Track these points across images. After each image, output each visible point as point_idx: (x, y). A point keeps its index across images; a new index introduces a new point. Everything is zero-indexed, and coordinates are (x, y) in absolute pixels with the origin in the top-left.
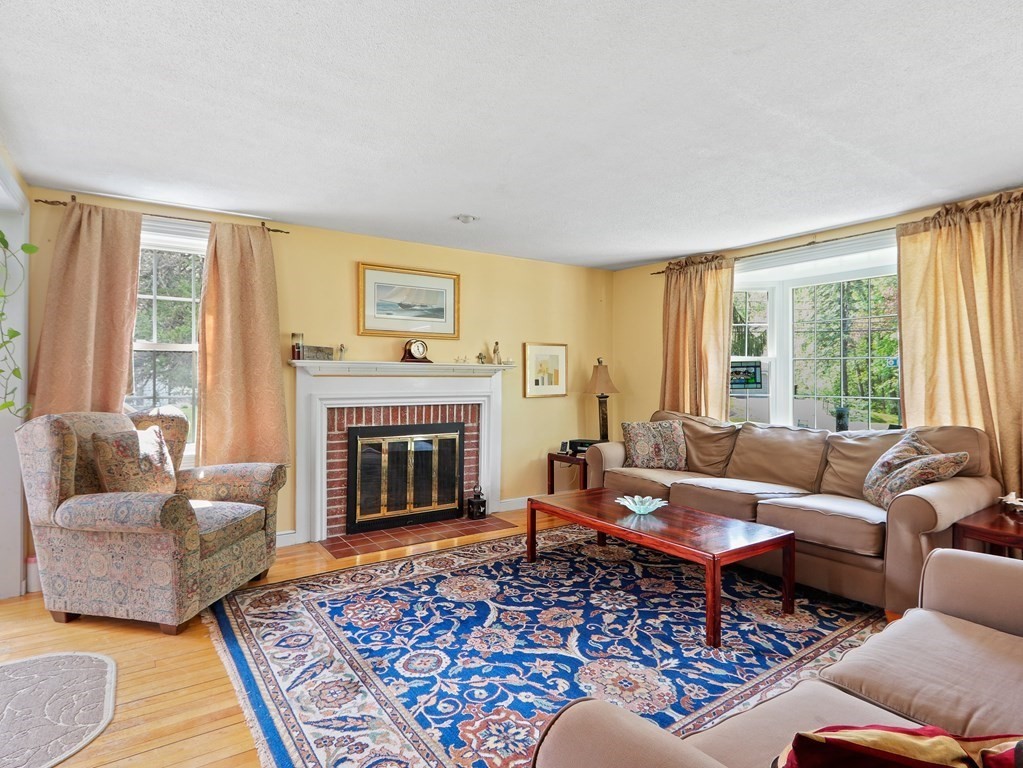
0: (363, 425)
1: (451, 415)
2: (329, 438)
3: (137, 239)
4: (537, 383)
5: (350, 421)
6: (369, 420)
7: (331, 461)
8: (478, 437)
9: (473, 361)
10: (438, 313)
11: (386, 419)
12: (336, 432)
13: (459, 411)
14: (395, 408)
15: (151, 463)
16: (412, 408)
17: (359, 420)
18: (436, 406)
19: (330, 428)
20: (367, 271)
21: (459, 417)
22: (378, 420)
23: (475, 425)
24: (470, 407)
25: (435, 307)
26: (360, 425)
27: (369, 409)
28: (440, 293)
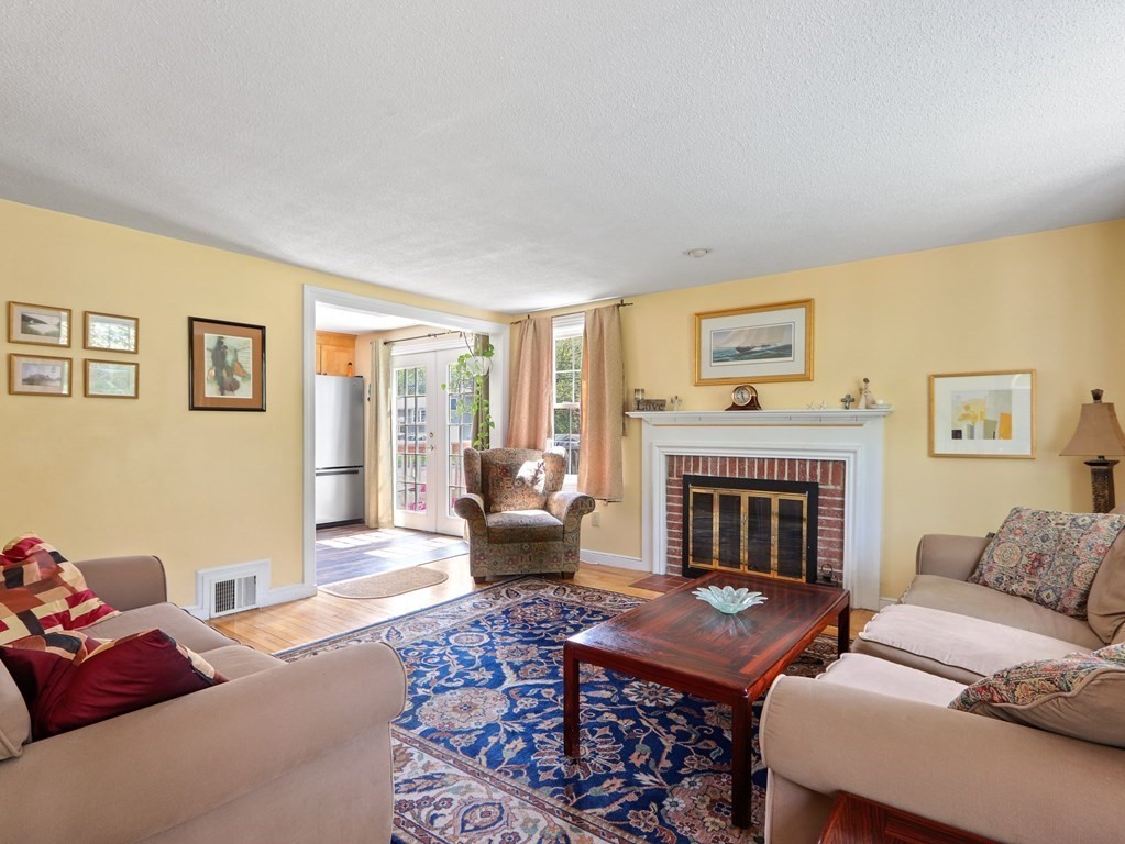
0: (700, 474)
1: (803, 472)
2: (668, 482)
3: (550, 335)
4: (957, 434)
5: (687, 469)
6: (705, 470)
7: (671, 504)
8: (842, 504)
9: (838, 407)
10: (784, 351)
11: (723, 470)
12: (675, 478)
13: (814, 468)
14: (733, 460)
15: (524, 483)
16: (751, 460)
17: (696, 469)
18: (782, 461)
19: (670, 474)
20: (703, 321)
21: (813, 475)
22: (714, 470)
23: (839, 488)
24: (831, 465)
25: (779, 345)
26: (696, 474)
27: (705, 459)
28: (787, 328)
